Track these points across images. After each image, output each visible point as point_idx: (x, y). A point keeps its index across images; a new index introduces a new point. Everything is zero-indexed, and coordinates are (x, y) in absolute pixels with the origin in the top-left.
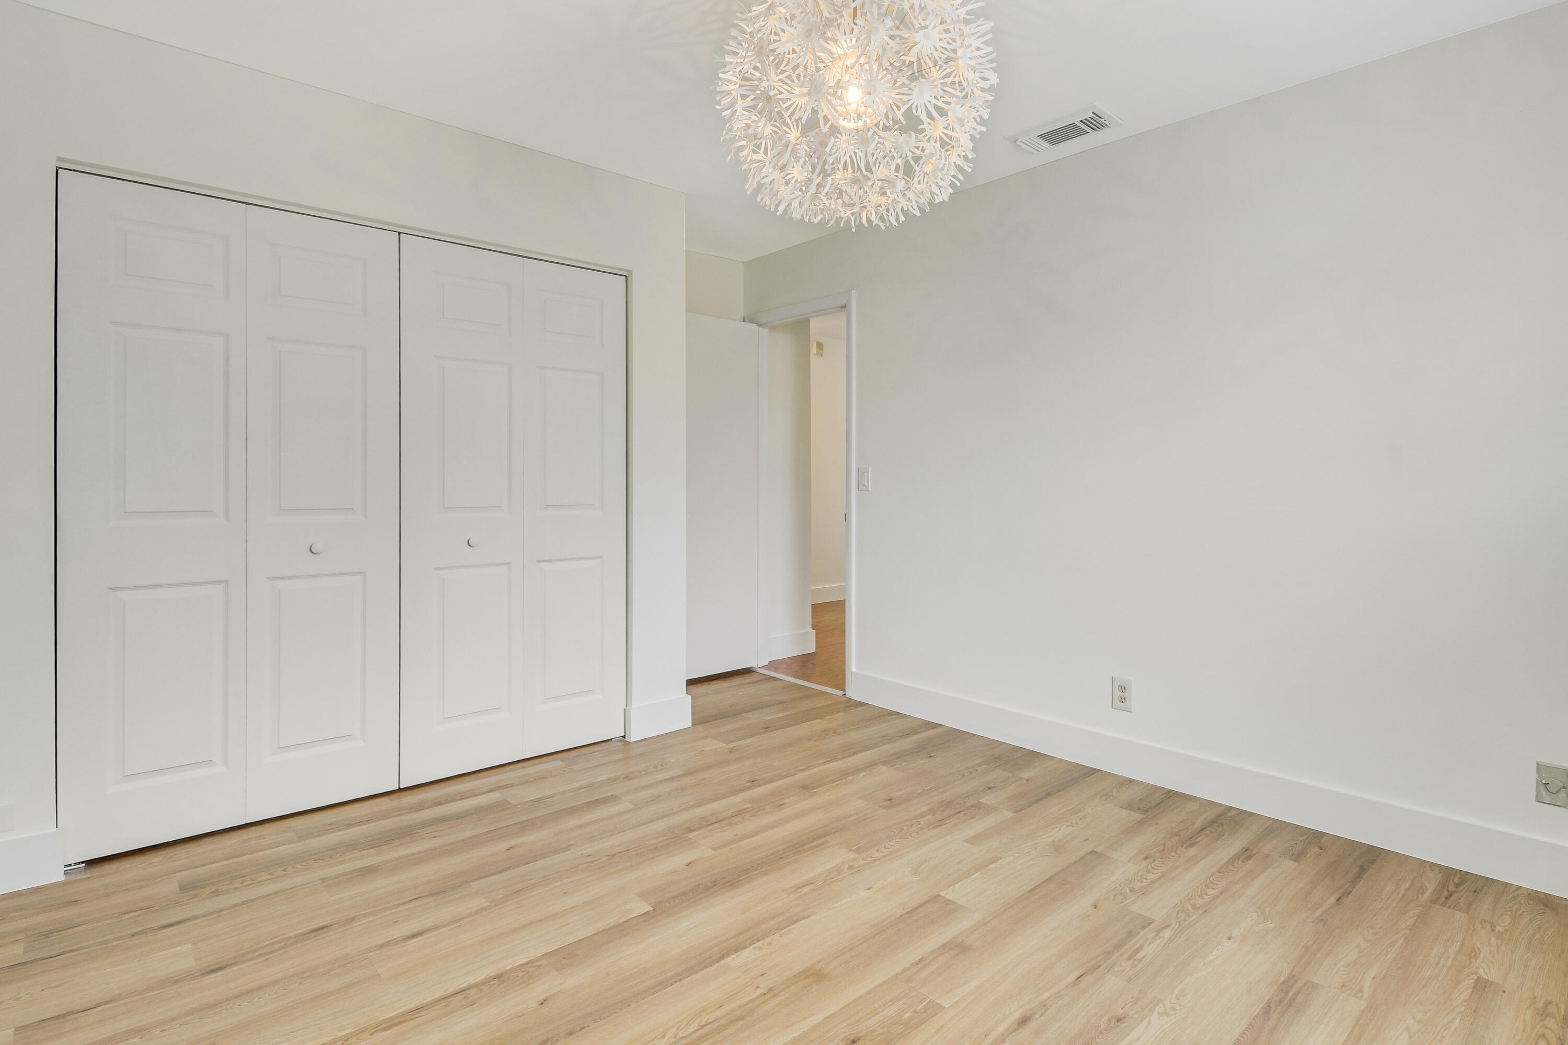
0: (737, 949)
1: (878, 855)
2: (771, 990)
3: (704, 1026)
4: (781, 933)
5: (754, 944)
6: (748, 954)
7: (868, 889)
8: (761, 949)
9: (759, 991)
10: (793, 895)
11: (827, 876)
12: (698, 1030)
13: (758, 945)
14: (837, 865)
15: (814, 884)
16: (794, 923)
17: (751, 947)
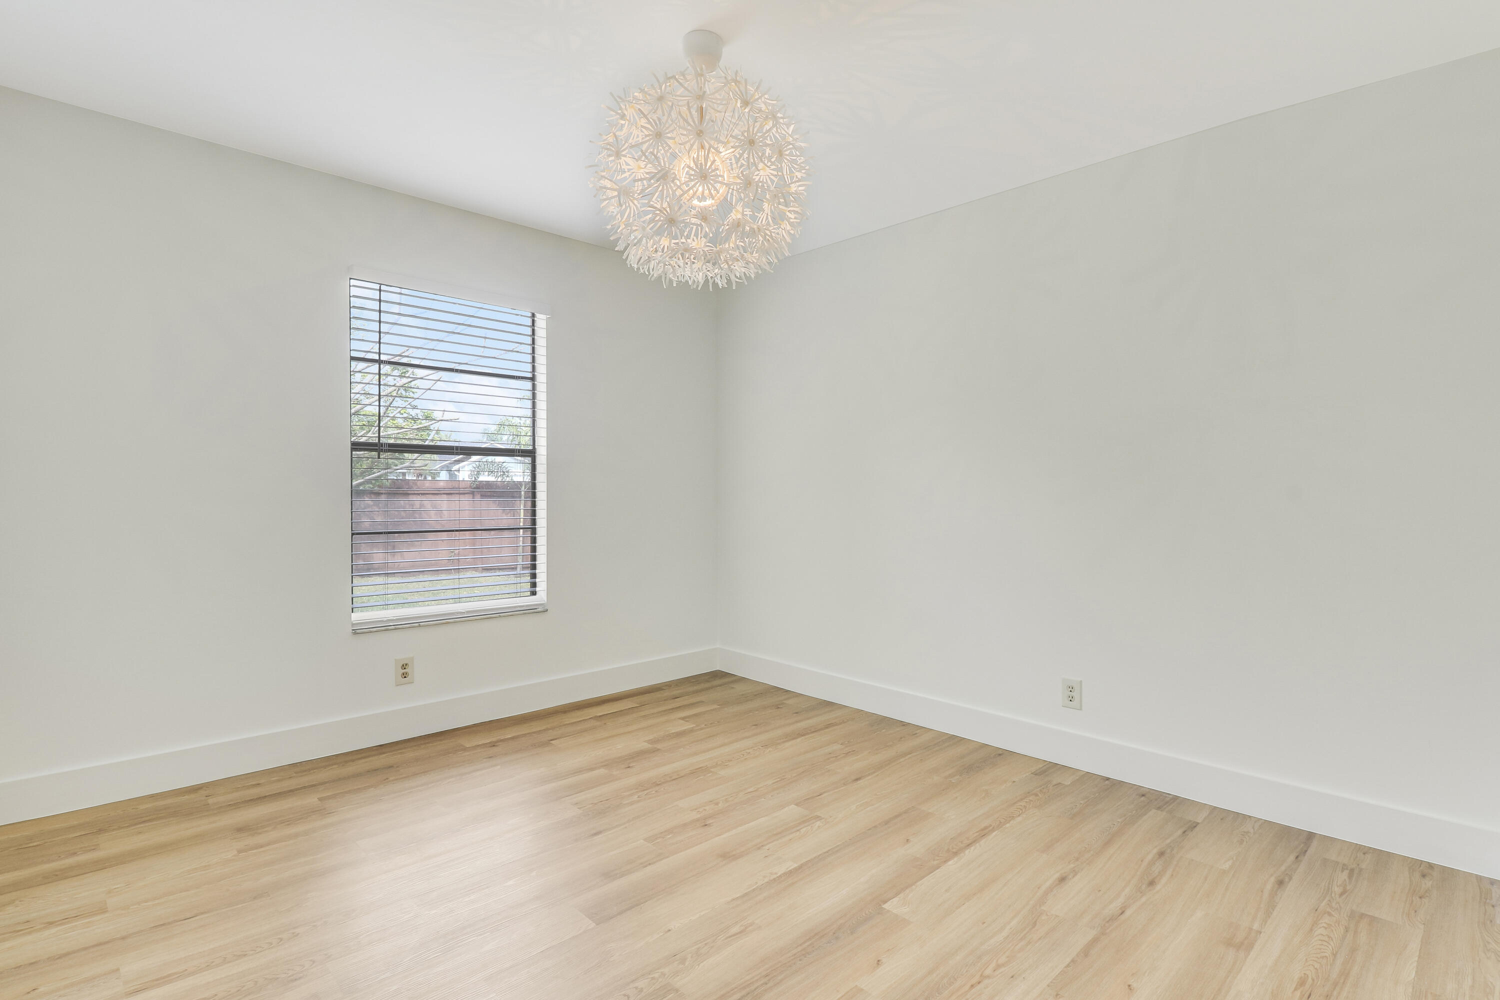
0: (790, 873)
1: (641, 984)
2: (759, 848)
3: (798, 831)
4: (757, 886)
5: (777, 877)
6: (781, 869)
7: (670, 930)
8: (771, 874)
9: (767, 847)
10: (749, 922)
11: (712, 947)
12: (800, 829)
13: (775, 876)
14: (699, 965)
15: (727, 935)
16: (746, 894)
17: (779, 874)
